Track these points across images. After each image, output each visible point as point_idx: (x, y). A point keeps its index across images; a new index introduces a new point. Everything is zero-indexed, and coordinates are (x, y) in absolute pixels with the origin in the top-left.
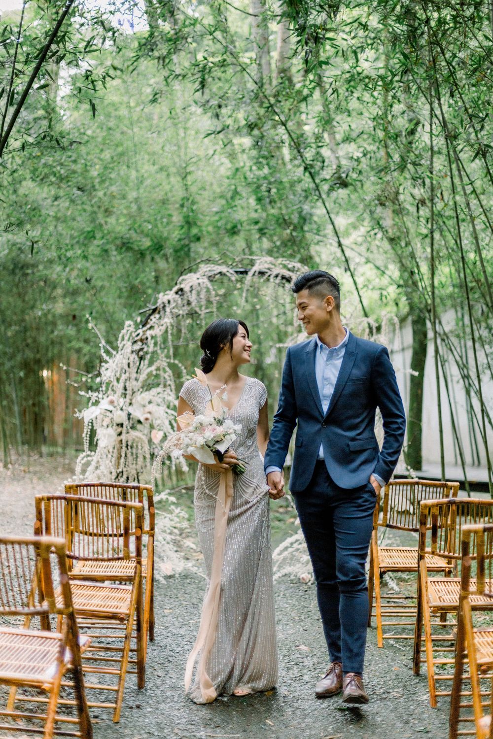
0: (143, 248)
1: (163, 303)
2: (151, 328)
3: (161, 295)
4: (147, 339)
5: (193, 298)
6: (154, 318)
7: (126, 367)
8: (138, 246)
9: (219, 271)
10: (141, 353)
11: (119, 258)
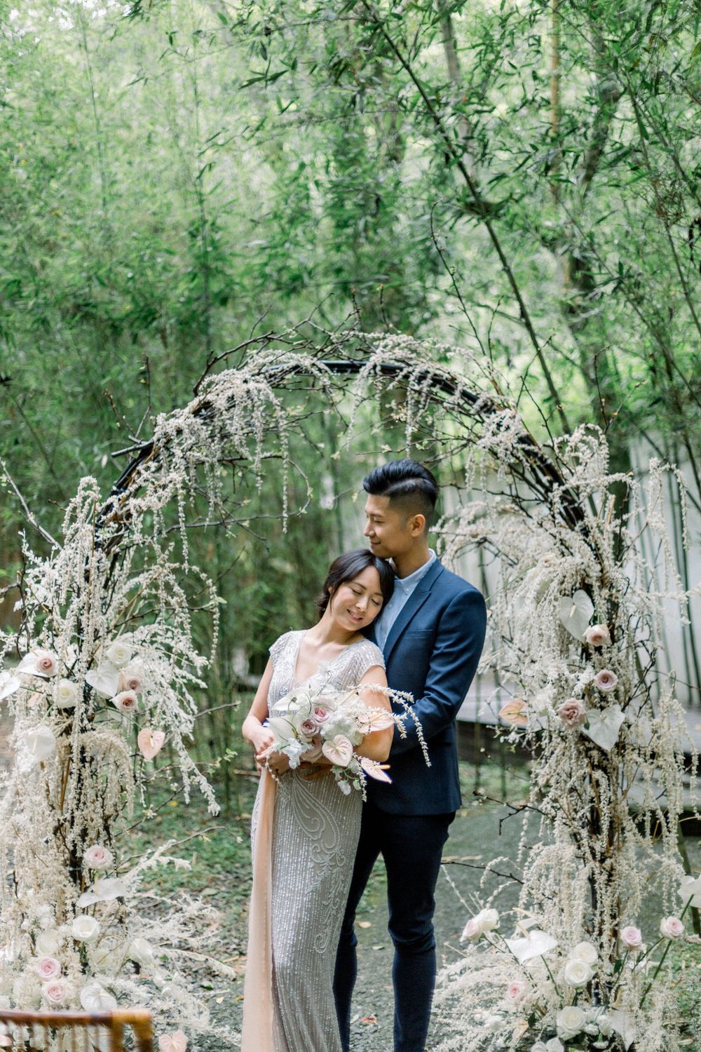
0: (116, 315)
1: (166, 434)
2: (139, 492)
3: (161, 418)
4: (129, 516)
5: (235, 425)
6: (146, 470)
7: (80, 580)
8: (107, 312)
9: (293, 363)
10: (116, 549)
11: (68, 335)
